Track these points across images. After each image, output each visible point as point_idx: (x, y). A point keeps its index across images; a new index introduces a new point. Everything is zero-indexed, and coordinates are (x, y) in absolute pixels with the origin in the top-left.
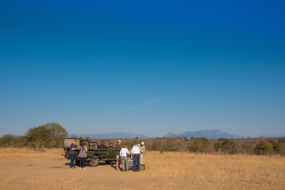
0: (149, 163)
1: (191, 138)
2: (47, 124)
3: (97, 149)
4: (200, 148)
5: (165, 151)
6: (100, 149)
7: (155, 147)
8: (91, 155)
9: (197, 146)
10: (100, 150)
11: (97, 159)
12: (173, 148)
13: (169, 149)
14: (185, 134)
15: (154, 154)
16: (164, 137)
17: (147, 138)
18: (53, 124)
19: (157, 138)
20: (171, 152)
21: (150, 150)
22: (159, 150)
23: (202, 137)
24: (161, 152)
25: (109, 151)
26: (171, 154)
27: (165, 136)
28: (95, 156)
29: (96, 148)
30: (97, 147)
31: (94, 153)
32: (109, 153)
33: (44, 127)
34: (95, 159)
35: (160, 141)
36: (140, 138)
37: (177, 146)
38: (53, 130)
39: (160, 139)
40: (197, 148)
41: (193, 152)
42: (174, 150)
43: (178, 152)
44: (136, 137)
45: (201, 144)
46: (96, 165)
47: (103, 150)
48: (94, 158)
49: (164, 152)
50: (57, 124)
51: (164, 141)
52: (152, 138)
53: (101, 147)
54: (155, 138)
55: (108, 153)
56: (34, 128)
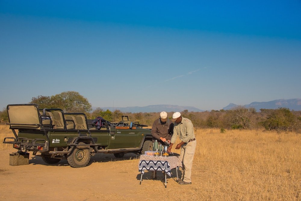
0: (204, 156)
1: (261, 110)
2: (63, 94)
3: (86, 128)
4: (282, 123)
5: (226, 128)
6: (94, 129)
7: (211, 123)
8: (69, 141)
9: (277, 121)
10: (92, 131)
11: (87, 150)
12: (238, 124)
13: (233, 126)
14: (251, 105)
15: (211, 133)
16: (222, 110)
17: (200, 112)
18: (70, 94)
19: (213, 110)
20: (236, 130)
21: (204, 128)
22: (217, 127)
23: (281, 108)
24: (222, 131)
25: (115, 132)
26: (236, 133)
27: (224, 108)
28: (81, 143)
29: (83, 126)
30: (85, 124)
31: (77, 136)
32: (115, 138)
33: (59, 97)
34: (81, 149)
35: (218, 115)
36: (189, 111)
37: (245, 121)
38: (71, 101)
39: (217, 112)
40: (278, 124)
41: (271, 130)
42: (239, 127)
43: (246, 129)
44: (185, 110)
45: (284, 118)
46: (84, 163)
47: (102, 129)
48: (79, 147)
49: (226, 130)
50: (75, 93)
51: (224, 114)
52: (206, 112)
53: (98, 124)
54: (211, 111)
55: (113, 137)
56: (40, 97)
